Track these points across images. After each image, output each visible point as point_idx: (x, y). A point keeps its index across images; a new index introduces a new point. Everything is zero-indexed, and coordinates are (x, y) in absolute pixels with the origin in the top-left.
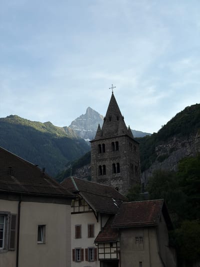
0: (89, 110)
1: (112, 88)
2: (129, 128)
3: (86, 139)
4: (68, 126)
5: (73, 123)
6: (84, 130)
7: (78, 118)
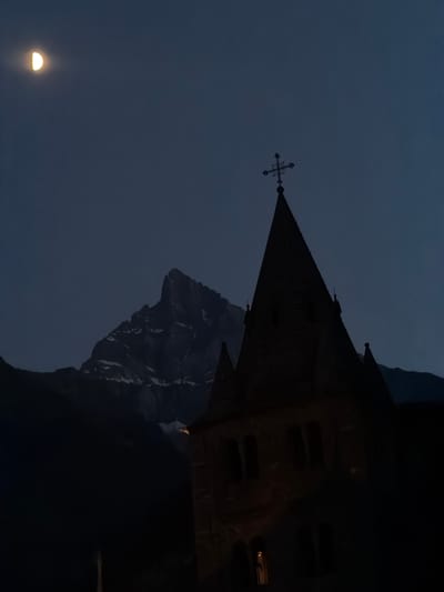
0: (178, 285)
1: (279, 169)
2: (368, 351)
3: (168, 422)
4: (78, 368)
5: (101, 349)
6: (156, 381)
7: (124, 325)
